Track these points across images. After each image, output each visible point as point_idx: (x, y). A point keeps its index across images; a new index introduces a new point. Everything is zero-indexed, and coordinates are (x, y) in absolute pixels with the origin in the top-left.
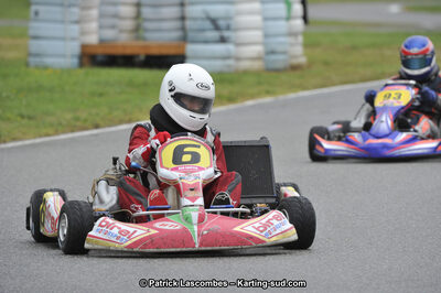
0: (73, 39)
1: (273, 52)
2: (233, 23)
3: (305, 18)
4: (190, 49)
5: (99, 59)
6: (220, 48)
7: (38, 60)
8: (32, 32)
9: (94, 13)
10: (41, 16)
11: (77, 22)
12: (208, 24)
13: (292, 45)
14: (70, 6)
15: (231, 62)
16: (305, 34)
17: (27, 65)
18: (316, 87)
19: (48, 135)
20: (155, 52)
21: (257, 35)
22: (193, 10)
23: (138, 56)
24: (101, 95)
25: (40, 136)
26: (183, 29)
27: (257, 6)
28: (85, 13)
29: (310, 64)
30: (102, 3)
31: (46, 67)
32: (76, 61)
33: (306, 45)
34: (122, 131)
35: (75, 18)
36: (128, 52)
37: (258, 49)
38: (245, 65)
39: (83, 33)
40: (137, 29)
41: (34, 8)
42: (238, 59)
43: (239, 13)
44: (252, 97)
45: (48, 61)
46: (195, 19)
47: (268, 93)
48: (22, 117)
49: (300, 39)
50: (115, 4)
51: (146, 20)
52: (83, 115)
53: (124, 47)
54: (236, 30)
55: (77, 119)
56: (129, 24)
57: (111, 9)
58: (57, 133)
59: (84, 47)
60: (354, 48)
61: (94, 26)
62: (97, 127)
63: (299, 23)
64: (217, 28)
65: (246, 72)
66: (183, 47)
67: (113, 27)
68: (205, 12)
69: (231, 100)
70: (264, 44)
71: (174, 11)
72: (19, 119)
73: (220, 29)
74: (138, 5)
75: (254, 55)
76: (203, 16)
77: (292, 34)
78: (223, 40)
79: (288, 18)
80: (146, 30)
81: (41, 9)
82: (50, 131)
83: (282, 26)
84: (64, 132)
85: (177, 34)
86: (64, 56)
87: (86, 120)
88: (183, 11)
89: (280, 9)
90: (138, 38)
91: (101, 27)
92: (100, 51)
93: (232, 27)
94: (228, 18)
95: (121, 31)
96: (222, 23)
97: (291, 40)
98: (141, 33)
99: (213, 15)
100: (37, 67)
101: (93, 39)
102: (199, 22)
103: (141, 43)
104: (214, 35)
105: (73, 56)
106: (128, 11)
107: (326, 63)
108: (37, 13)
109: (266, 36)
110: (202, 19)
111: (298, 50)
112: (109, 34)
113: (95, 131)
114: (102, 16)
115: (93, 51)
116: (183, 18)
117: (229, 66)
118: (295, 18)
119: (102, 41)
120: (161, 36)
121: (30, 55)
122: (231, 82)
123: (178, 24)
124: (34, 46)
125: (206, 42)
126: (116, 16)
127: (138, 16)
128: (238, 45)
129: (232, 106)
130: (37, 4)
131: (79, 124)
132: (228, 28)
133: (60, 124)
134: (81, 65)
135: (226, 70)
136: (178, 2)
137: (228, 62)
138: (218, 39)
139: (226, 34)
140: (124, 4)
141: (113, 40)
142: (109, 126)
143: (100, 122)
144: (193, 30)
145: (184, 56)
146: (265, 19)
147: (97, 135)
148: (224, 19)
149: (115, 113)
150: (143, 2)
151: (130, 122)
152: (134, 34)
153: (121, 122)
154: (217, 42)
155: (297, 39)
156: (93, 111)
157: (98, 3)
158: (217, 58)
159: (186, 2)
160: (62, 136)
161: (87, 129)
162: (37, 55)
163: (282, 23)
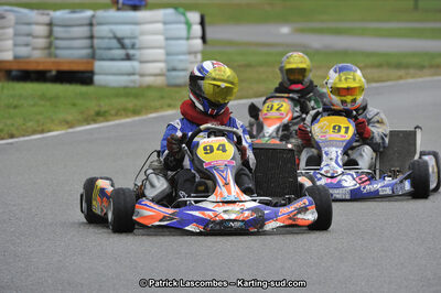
1: (174, 69)
2: (136, 41)
3: (204, 38)
4: (98, 65)
5: (14, 73)
6: (126, 65)
9: (10, 31)
12: (114, 43)
13: (191, 63)
15: (137, 77)
16: (203, 53)
20: (65, 68)
21: (160, 53)
22: (100, 30)
23: (50, 71)
24: (15, 107)
26: (92, 47)
27: (159, 26)
30: (17, 23)
34: (36, 140)
36: (41, 68)
37: (160, 67)
38: (149, 80)
40: (49, 46)
42: (142, 75)
43: (143, 33)
44: (156, 110)
46: (102, 38)
47: (169, 106)
49: (199, 57)
50: (29, 24)
51: (57, 38)
53: (37, 63)
54: (140, 48)
56: (42, 42)
57: (25, 29)
60: (249, 66)
61: (9, 43)
62: (12, 136)
63: (199, 41)
64: (123, 47)
65: (149, 87)
66: (92, 64)
67: (27, 45)
68: (111, 31)
69: (136, 112)
70: (165, 61)
71: (84, 31)
73: (126, 48)
74: (50, 25)
75: (158, 71)
76: (111, 35)
77: (195, 53)
78: (128, 58)
79: (188, 38)
80: (57, 48)
83: (183, 45)
85: (89, 51)
88: (91, 31)
89: (181, 29)
90: (50, 56)
91: (15, 45)
92: (15, 67)
93: (137, 46)
94: (134, 38)
96: (127, 42)
97: (191, 58)
98: (53, 50)
99: (119, 35)
101: (8, 56)
102: (107, 41)
103: (53, 59)
104: (121, 53)
106: (41, 30)
109: (168, 54)
110: (110, 38)
112: (23, 51)
114: (16, 35)
115: (8, 67)
116: (92, 37)
117: (133, 81)
118: (196, 38)
119: (16, 58)
120: (71, 53)
122: (136, 96)
123: (86, 42)
125: (113, 59)
126: (29, 35)
127: (50, 34)
128: (141, 62)
129: (137, 118)
132: (133, 47)
135: (132, 85)
136: (88, 22)
137: (132, 78)
138: (124, 57)
139: (131, 52)
140: (37, 24)
141: (28, 57)
142: (24, 136)
143: (15, 132)
144: (100, 48)
145: (92, 73)
146: (167, 39)
147: (11, 144)
148: (128, 38)
149: (30, 124)
150: (55, 22)
151: (42, 132)
152: (46, 52)
153: (34, 132)
154: (123, 60)
155: (196, 57)
156: (9, 122)
157: (13, 22)
158: (122, 74)
159: (94, 22)
161: (3, 139)
163: (183, 42)
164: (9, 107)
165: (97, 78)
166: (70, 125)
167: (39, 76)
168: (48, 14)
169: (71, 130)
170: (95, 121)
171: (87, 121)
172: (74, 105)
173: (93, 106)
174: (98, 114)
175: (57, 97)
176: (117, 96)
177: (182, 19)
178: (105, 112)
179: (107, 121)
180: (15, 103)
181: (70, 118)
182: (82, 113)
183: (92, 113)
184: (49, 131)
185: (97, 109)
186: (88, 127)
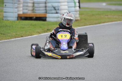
0: (15, 13)
2: (59, 8)
3: (79, 7)
4: (48, 15)
5: (23, 18)
6: (56, 15)
7: (6, 18)
8: (4, 11)
9: (21, 5)
11: (17, 8)
12: (53, 8)
13: (76, 14)
14: (15, 3)
15: (59, 19)
16: (79, 11)
17: (3, 20)
18: (82, 26)
19: (9, 39)
20: (38, 16)
22: (48, 5)
23: (33, 17)
24: (23, 28)
25: (7, 39)
26: (46, 10)
27: (66, 3)
28: (19, 5)
29: (81, 19)
30: (24, 2)
31: (8, 20)
32: (16, 18)
33: (80, 14)
34: (29, 38)
35: (16, 7)
36: (31, 16)
39: (18, 11)
40: (33, 10)
41: (5, 4)
43: (61, 5)
45: (9, 18)
46: (49, 7)
48: (2, 34)
49: (78, 12)
51: (35, 7)
52: (18, 34)
53: (30, 15)
54: (60, 10)
55: (17, 35)
56: (31, 8)
57: (26, 4)
58: (11, 38)
59: (18, 15)
60: (93, 15)
61: (21, 9)
62: (22, 37)
63: (78, 8)
64: (55, 10)
66: (46, 15)
67: (27, 9)
68: (52, 5)
71: (43, 5)
72: (1, 34)
73: (56, 10)
74: (33, 3)
76: (52, 6)
78: (57, 13)
79: (75, 7)
80: (35, 10)
81: (7, 4)
83: (73, 9)
84: (13, 38)
85: (44, 11)
86: (13, 17)
87: (19, 35)
88: (46, 5)
89: (73, 4)
90: (33, 12)
91: (23, 9)
92: (23, 16)
93: (60, 9)
94: (59, 7)
95: (29, 10)
96: (56, 8)
97: (76, 13)
98: (34, 11)
99: (54, 6)
100: (6, 20)
101: (21, 13)
102: (50, 8)
103: (34, 14)
104: (54, 11)
105: (15, 17)
106: (31, 5)
107: (85, 19)
108: (6, 5)
110: (51, 7)
111: (78, 16)
112: (25, 11)
113: (22, 38)
114: (23, 6)
115: (21, 16)
116: (46, 7)
117: (58, 20)
118: (77, 7)
119: (23, 13)
120: (40, 12)
121: (4, 17)
123: (44, 8)
124: (5, 14)
125: (52, 13)
126: (27, 6)
127: (33, 6)
128: (61, 14)
130: (6, 3)
131: (17, 36)
132: (58, 9)
133: (12, 36)
134: (18, 20)
135: (58, 21)
136: (44, 2)
138: (55, 12)
139: (58, 11)
140: (30, 3)
141: (27, 13)
142: (25, 36)
143: (23, 35)
144: (48, 10)
145: (46, 17)
146: (69, 7)
147: (22, 39)
148: (57, 7)
149: (27, 33)
150: (35, 2)
151: (31, 35)
152: (32, 11)
153: (29, 35)
154: (55, 13)
155: (77, 12)
156: (21, 32)
157: (22, 2)
158: (55, 18)
159: (47, 2)
160: (13, 39)
161: (19, 37)
162: (5, 17)
163: (73, 8)
164: (21, 28)
165: (47, 19)
166: (39, 33)
167: (30, 19)
169: (39, 35)
170: (47, 32)
171: (45, 32)
172: (41, 27)
173: (46, 28)
174: (48, 30)
175: (35, 25)
176: (54, 24)
177: (73, 1)
178: (50, 29)
179: (50, 32)
181: (39, 31)
182: (43, 29)
183: (46, 30)
184: (33, 35)
185: (48, 28)
186: (45, 34)
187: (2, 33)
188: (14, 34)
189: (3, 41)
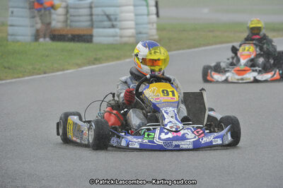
1: (140, 33)
3: (157, 14)
4: (95, 31)
6: (112, 31)
7: (13, 37)
8: (9, 23)
10: (14, 14)
12: (105, 18)
13: (151, 29)
15: (118, 38)
16: (158, 25)
17: (7, 40)
19: (19, 77)
20: (76, 33)
21: (132, 24)
22: (96, 11)
23: (67, 35)
24: (47, 56)
25: (15, 78)
26: (92, 20)
27: (131, 8)
29: (160, 40)
31: (18, 41)
32: (34, 38)
33: (158, 29)
37: (131, 32)
38: (125, 40)
40: (66, 21)
41: (10, 9)
42: (121, 37)
43: (122, 12)
45: (19, 38)
46: (98, 15)
48: (5, 68)
49: (155, 26)
51: (71, 16)
52: (38, 67)
54: (120, 21)
55: (35, 69)
56: (62, 18)
58: (24, 76)
62: (45, 73)
63: (155, 17)
65: (126, 44)
66: (92, 30)
68: (103, 11)
69: (118, 58)
70: (135, 28)
71: (86, 11)
73: (111, 21)
74: (67, 7)
75: (130, 34)
76: (103, 13)
77: (153, 23)
78: (113, 26)
79: (148, 14)
81: (14, 10)
82: (20, 75)
83: (145, 19)
84: (28, 76)
85: (89, 23)
87: (39, 69)
88: (91, 11)
89: (143, 10)
93: (118, 19)
94: (117, 15)
95: (58, 22)
96: (112, 17)
97: (150, 26)
98: (69, 22)
99: (108, 13)
100: (13, 41)
102: (100, 17)
103: (68, 28)
104: (108, 23)
105: (31, 36)
108: (12, 12)
109: (136, 24)
110: (102, 15)
111: (154, 32)
113: (45, 75)
116: (91, 15)
117: (116, 40)
118: (152, 14)
120: (81, 24)
121: (8, 35)
122: (118, 49)
123: (88, 18)
124: (10, 30)
125: (104, 27)
127: (67, 12)
128: (121, 29)
129: (118, 62)
130: (13, 7)
131: (36, 71)
132: (116, 20)
133: (25, 71)
134: (36, 40)
135: (115, 42)
136: (88, 6)
137: (116, 38)
138: (110, 26)
139: (115, 23)
142: (52, 72)
143: (47, 70)
144: (96, 21)
145: (91, 36)
146: (136, 15)
148: (113, 15)
149: (55, 65)
151: (63, 70)
152: (64, 24)
153: (58, 71)
154: (110, 28)
155: (153, 26)
156: (44, 65)
158: (109, 36)
159: (93, 5)
160: (27, 78)
161: (40, 74)
162: (12, 35)
163: (145, 17)
164: (43, 56)
165: (95, 39)
166: (79, 66)
168: (66, 2)
169: (80, 69)
170: (94, 64)
171: (90, 63)
172: (82, 54)
174: (96, 59)
175: (71, 50)
176: (108, 49)
177: (144, 3)
178: (100, 58)
179: (101, 63)
180: (47, 54)
181: (79, 62)
182: (86, 59)
183: (92, 59)
184: (67, 70)
185: (95, 56)
186: (90, 67)
187: (6, 65)
188: (30, 67)
189: (8, 81)
